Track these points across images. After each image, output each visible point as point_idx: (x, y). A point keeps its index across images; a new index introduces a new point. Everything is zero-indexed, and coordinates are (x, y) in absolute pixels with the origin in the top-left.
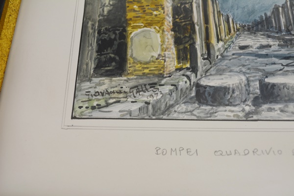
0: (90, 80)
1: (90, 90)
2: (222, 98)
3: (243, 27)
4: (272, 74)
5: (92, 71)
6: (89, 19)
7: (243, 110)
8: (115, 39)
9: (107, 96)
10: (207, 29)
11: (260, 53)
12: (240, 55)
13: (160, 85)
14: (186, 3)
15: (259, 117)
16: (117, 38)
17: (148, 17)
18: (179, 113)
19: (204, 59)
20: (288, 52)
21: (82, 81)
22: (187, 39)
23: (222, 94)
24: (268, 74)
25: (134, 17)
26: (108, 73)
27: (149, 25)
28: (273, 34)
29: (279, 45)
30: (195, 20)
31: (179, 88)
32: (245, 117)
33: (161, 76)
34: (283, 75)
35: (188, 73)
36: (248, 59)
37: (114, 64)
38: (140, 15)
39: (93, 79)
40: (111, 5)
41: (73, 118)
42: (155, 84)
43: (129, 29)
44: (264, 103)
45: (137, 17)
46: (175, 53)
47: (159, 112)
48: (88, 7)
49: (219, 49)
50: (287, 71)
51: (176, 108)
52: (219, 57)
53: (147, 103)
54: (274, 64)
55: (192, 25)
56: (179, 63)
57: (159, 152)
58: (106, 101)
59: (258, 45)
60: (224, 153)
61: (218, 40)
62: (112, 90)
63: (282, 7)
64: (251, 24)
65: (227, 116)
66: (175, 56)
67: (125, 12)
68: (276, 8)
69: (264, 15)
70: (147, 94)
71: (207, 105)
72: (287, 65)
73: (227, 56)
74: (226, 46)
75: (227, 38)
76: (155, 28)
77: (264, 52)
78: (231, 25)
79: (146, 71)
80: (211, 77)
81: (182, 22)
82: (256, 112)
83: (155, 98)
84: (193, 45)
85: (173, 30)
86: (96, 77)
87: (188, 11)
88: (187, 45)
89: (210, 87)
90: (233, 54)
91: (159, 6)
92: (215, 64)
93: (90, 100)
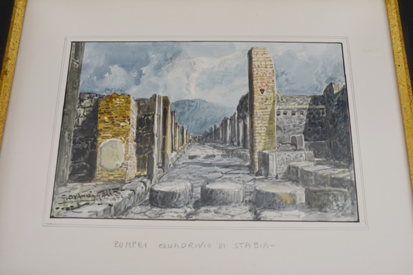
0: (65, 185)
1: (65, 194)
2: (169, 202)
3: (195, 138)
4: (212, 181)
5: (67, 178)
6: (66, 129)
7: (185, 212)
8: (87, 148)
9: (79, 199)
10: (164, 140)
11: (205, 162)
12: (189, 164)
13: (122, 190)
14: (149, 115)
15: (197, 217)
16: (89, 148)
17: (115, 128)
18: (135, 213)
19: (159, 167)
20: (228, 162)
21: (59, 186)
22: (147, 149)
23: (170, 198)
24: (209, 181)
25: (104, 128)
26: (81, 179)
27: (116, 135)
28: (218, 145)
29: (222, 155)
30: (155, 132)
31: (137, 193)
32: (186, 217)
33: (123, 182)
34: (221, 181)
35: (145, 180)
36: (195, 168)
37: (85, 171)
38: (110, 126)
39: (68, 184)
40: (85, 116)
41: (52, 217)
42: (118, 189)
43: (99, 139)
44: (203, 206)
45: (107, 128)
46: (136, 162)
47: (118, 213)
48: (65, 117)
49: (172, 159)
50: (225, 178)
51: (132, 210)
52: (172, 166)
53: (111, 205)
54: (216, 172)
55: (152, 136)
56: (138, 171)
57: (117, 245)
58: (78, 203)
59: (205, 155)
60: (167, 246)
61: (172, 150)
62: (83, 194)
63: (230, 120)
64: (201, 135)
65: (172, 216)
66: (135, 165)
67: (96, 123)
68: (225, 121)
69: (213, 127)
70: (111, 197)
71: (157, 207)
72: (226, 173)
73: (178, 165)
74: (178, 156)
75: (180, 148)
76: (121, 139)
77: (209, 161)
78: (185, 136)
79: (111, 178)
80: (163, 184)
81: (143, 134)
82: (195, 214)
83: (117, 201)
84: (151, 155)
85: (136, 141)
86: (70, 183)
87: (150, 123)
88: (146, 155)
89: (161, 192)
90: (183, 164)
91: (126, 118)
92: (168, 172)
93: (65, 202)
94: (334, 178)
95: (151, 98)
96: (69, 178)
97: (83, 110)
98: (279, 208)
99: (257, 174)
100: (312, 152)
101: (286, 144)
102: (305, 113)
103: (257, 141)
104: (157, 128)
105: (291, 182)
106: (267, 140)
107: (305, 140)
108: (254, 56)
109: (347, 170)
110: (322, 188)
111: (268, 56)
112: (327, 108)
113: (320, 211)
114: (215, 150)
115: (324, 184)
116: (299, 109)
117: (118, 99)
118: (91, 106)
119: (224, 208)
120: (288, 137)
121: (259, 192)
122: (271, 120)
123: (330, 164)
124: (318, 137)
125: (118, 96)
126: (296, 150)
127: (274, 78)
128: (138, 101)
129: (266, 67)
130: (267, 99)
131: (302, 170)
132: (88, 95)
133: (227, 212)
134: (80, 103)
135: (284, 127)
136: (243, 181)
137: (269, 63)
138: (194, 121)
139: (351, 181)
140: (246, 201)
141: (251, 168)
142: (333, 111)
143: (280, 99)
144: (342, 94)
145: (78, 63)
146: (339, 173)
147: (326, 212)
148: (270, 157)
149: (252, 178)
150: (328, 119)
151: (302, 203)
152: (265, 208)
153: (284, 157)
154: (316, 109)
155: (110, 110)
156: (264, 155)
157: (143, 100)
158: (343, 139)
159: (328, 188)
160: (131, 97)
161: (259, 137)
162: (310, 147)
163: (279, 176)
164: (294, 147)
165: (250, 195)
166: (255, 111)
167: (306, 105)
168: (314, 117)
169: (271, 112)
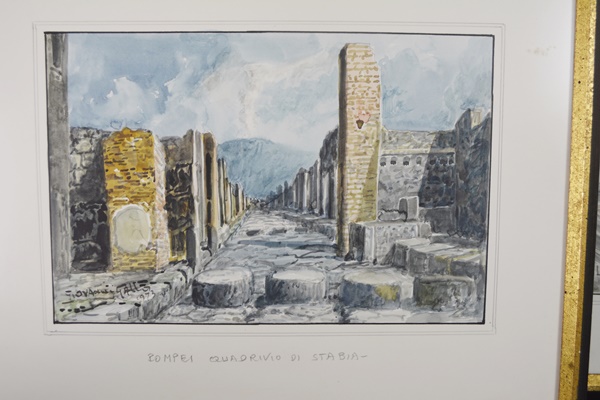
0: (69, 277)
1: (70, 289)
2: (221, 299)
3: (255, 203)
4: (283, 268)
5: (70, 264)
6: (58, 190)
7: (244, 313)
8: (94, 221)
9: (91, 296)
10: (209, 206)
11: (271, 240)
12: (247, 243)
13: (152, 283)
14: (183, 166)
15: (261, 320)
16: (97, 219)
17: (133, 187)
18: (173, 316)
19: (204, 249)
20: (306, 239)
21: (59, 278)
22: (184, 221)
23: (221, 293)
24: (277, 269)
25: (116, 187)
26: (90, 267)
27: (136, 199)
28: (291, 214)
29: (296, 230)
30: (195, 193)
31: (173, 287)
32: (245, 320)
33: (152, 271)
34: (294, 269)
35: (184, 268)
36: (257, 249)
37: (95, 255)
38: (124, 184)
39: (72, 275)
40: (85, 168)
41: (55, 322)
42: (146, 281)
43: (110, 205)
44: (268, 304)
45: (120, 187)
46: (169, 240)
47: (150, 315)
49: (222, 235)
50: (301, 264)
51: (169, 311)
52: (222, 246)
53: (138, 305)
54: (287, 255)
55: (191, 199)
56: (173, 254)
57: (152, 358)
58: (90, 303)
59: (270, 229)
60: (220, 359)
61: (223, 222)
62: (96, 289)
63: (309, 172)
64: (265, 199)
65: (226, 319)
66: (169, 245)
67: (103, 179)
68: (302, 175)
69: (283, 186)
70: (137, 293)
71: (205, 306)
72: (302, 257)
73: (232, 245)
74: (231, 232)
75: (233, 219)
76: (143, 204)
77: (276, 239)
78: (240, 200)
79: (135, 265)
80: (210, 273)
81: (177, 196)
82: (258, 315)
83: (146, 299)
84: (190, 229)
85: (166, 207)
86: (75, 273)
87: (186, 179)
88: (183, 230)
89: (209, 285)
90: (239, 243)
91: (148, 171)
92: (217, 256)
93: (72, 302)
94: (457, 263)
95: (185, 137)
96: (72, 265)
97: (79, 157)
98: (376, 305)
99: (348, 258)
100: (428, 224)
101: (391, 211)
102: (425, 160)
103: (349, 207)
104: (197, 186)
105: (395, 269)
106: (364, 205)
107: (421, 205)
108: (348, 60)
109: (476, 250)
110: (439, 277)
111: (372, 59)
112: (457, 152)
113: (433, 309)
114: (286, 222)
115: (441, 272)
116: (415, 155)
117: (132, 138)
118: (90, 152)
119: (298, 307)
120: (394, 201)
121: (348, 284)
122: (371, 172)
123: (454, 242)
124: (440, 200)
125: (132, 134)
126: (405, 221)
127: (380, 101)
128: (165, 142)
129: (368, 81)
130: (367, 138)
131: (412, 250)
132: (84, 132)
133: (303, 312)
134: (73, 145)
135: (390, 184)
136: (327, 269)
137: (373, 73)
138: (254, 176)
139: (481, 267)
140: (330, 297)
141: (338, 248)
142: (467, 158)
143: (387, 138)
144: (484, 128)
145: (60, 73)
146: (465, 255)
147: (440, 310)
148: (367, 231)
149: (339, 263)
150: (458, 171)
151: (408, 299)
152: (356, 306)
153: (388, 232)
154: (442, 154)
155: (121, 156)
156: (358, 229)
157: (173, 140)
158: (477, 203)
159: (446, 277)
160: (154, 135)
161: (352, 201)
162: (427, 216)
163: (378, 260)
164: (403, 216)
165: (336, 288)
166: (347, 158)
167: (427, 147)
168: (437, 168)
169: (372, 159)
